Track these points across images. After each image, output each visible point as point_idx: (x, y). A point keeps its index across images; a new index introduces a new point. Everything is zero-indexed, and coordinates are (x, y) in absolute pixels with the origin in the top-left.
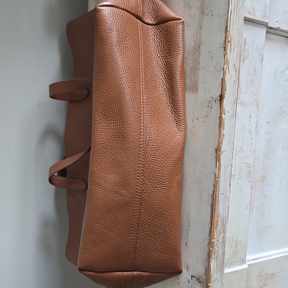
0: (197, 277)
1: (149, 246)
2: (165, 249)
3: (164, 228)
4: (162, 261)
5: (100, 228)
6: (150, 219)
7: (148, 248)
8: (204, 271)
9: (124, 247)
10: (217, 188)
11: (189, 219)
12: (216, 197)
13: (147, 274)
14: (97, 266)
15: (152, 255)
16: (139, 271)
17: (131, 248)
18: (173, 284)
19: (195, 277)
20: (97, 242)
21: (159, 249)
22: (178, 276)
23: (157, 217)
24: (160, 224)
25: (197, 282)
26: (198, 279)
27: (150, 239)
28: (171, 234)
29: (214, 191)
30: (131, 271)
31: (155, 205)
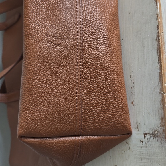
0: (151, 132)
1: (96, 103)
2: (113, 106)
3: (109, 82)
4: (111, 120)
5: (40, 84)
6: (94, 73)
7: (95, 106)
8: (159, 122)
9: (69, 105)
10: (161, 29)
11: (132, 76)
12: (161, 38)
13: (96, 137)
14: (40, 130)
15: (100, 113)
16: (87, 135)
17: (77, 106)
18: (123, 152)
19: (149, 134)
20: (38, 100)
21: (106, 106)
22: (127, 140)
23: (101, 71)
24: (105, 77)
25: (152, 138)
26: (153, 134)
27: (96, 96)
28: (118, 88)
29: (158, 33)
30: (78, 136)
31: (98, 57)
